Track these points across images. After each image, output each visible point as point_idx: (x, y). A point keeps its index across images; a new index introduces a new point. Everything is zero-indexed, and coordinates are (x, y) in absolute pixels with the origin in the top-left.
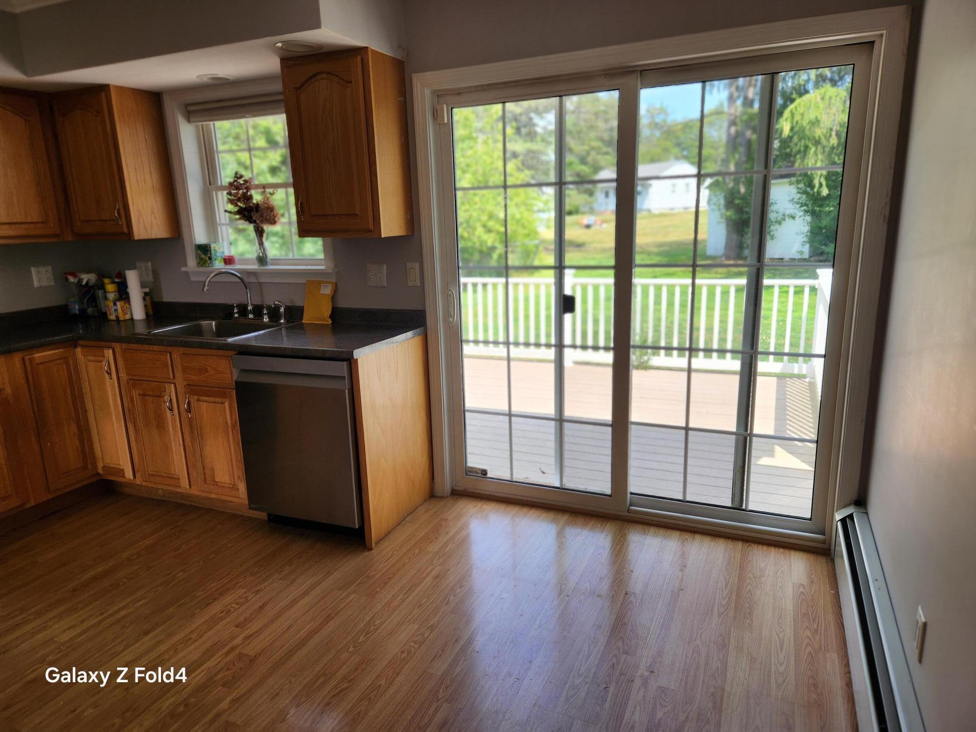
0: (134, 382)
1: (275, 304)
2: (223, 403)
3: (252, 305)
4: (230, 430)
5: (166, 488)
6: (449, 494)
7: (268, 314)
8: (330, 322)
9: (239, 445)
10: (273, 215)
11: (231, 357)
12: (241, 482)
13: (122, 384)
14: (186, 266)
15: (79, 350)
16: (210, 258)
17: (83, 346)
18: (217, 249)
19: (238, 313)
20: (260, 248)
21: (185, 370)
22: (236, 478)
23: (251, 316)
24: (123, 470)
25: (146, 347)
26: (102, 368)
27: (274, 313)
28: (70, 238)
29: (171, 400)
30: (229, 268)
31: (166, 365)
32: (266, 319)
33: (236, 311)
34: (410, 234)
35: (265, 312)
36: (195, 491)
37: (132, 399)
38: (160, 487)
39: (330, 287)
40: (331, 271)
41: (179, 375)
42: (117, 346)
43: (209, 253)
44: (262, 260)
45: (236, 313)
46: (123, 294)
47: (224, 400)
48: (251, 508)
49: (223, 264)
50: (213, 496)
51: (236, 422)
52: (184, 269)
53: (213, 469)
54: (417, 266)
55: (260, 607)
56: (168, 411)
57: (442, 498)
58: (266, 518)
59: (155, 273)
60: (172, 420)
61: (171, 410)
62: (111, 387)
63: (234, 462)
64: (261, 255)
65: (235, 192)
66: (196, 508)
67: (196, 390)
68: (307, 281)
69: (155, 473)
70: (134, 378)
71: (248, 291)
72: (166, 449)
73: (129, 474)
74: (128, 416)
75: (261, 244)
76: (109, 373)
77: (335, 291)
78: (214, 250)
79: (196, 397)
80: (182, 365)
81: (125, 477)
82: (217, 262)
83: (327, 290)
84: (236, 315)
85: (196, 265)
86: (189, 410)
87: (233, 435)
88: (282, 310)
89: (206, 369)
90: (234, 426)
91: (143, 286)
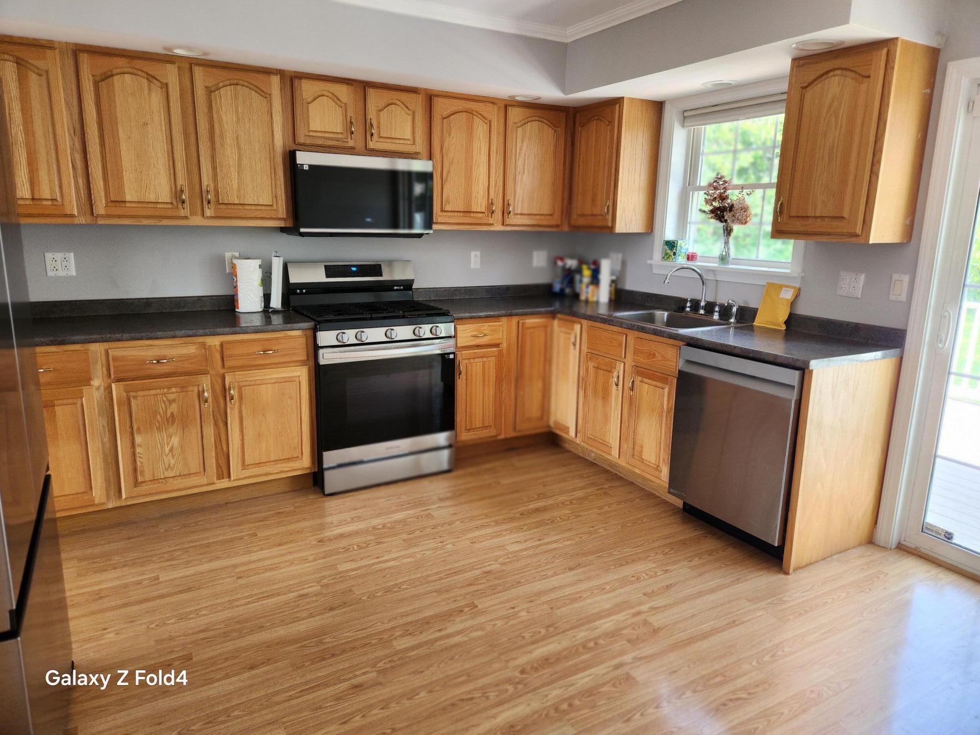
0: (592, 355)
1: (728, 303)
2: (663, 388)
3: (705, 301)
4: (664, 415)
5: (599, 452)
6: (893, 547)
7: (720, 312)
8: (784, 327)
9: (670, 430)
10: (746, 215)
11: (680, 347)
12: (666, 464)
13: (582, 356)
14: (652, 259)
15: (556, 323)
16: (674, 254)
17: (560, 319)
18: (683, 246)
19: (690, 307)
20: (725, 247)
21: (636, 352)
22: (661, 461)
23: (702, 312)
24: (568, 428)
25: (607, 327)
26: (569, 339)
27: (725, 312)
28: (566, 228)
29: (618, 376)
30: (690, 264)
31: (620, 345)
32: (716, 316)
33: (688, 304)
34: (905, 242)
35: (717, 309)
36: (622, 462)
37: (587, 369)
38: (594, 450)
39: (792, 292)
40: (796, 275)
41: (630, 356)
42: (585, 323)
43: (675, 249)
44: (723, 259)
45: (689, 307)
46: (595, 279)
47: (664, 386)
48: (669, 492)
49: (685, 259)
50: (638, 471)
51: (671, 408)
52: (649, 262)
53: (642, 447)
54: (906, 278)
55: (667, 586)
56: (614, 386)
57: (884, 548)
58: (681, 506)
59: (624, 264)
60: (615, 393)
61: (617, 385)
62: (573, 355)
63: (662, 446)
64: (724, 254)
65: (713, 192)
66: (620, 478)
67: (642, 372)
68: (767, 283)
69: (592, 437)
70: (593, 352)
71: (704, 287)
72: (606, 418)
73: (572, 433)
74: (582, 383)
75: (727, 243)
76: (574, 345)
77: (797, 297)
78: (680, 246)
79: (640, 378)
80: (634, 347)
81: (569, 435)
82: (680, 257)
83: (788, 295)
84: (688, 309)
85: (660, 258)
86: (632, 389)
87: (667, 420)
88: (734, 309)
89: (654, 355)
90: (668, 412)
91: (612, 274)
